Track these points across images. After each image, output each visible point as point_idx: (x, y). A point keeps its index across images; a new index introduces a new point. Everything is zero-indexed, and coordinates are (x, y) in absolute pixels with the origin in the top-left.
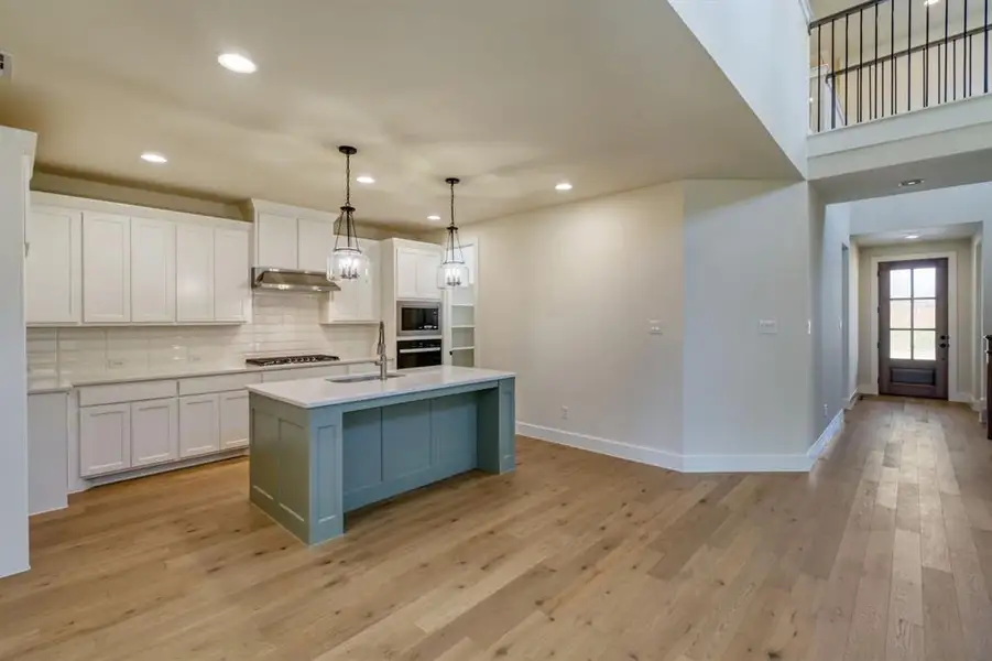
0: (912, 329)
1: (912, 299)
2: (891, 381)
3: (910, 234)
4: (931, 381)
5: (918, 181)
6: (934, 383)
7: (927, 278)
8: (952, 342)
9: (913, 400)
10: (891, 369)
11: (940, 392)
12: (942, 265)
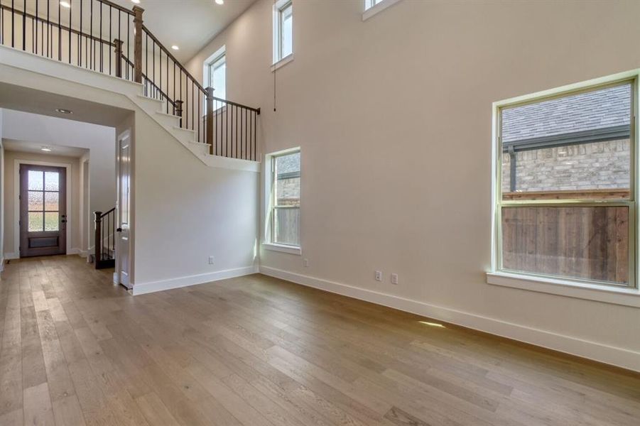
0: (44, 211)
1: (44, 191)
2: (29, 247)
3: (47, 148)
4: (56, 244)
5: (68, 112)
6: (58, 245)
7: (53, 179)
8: (69, 218)
9: (46, 258)
10: (29, 240)
11: (61, 250)
12: (62, 171)
